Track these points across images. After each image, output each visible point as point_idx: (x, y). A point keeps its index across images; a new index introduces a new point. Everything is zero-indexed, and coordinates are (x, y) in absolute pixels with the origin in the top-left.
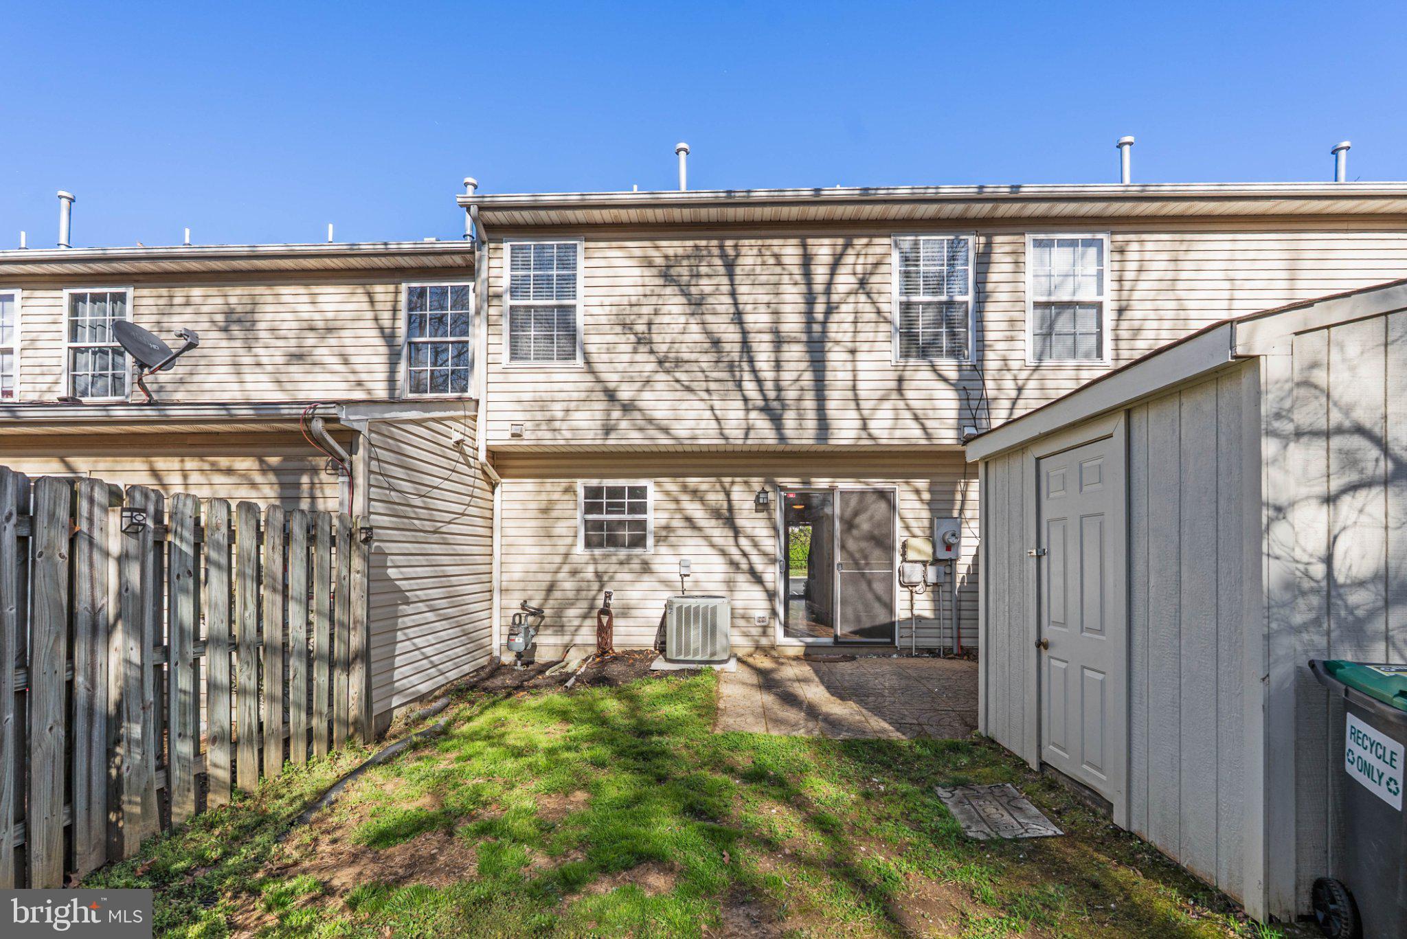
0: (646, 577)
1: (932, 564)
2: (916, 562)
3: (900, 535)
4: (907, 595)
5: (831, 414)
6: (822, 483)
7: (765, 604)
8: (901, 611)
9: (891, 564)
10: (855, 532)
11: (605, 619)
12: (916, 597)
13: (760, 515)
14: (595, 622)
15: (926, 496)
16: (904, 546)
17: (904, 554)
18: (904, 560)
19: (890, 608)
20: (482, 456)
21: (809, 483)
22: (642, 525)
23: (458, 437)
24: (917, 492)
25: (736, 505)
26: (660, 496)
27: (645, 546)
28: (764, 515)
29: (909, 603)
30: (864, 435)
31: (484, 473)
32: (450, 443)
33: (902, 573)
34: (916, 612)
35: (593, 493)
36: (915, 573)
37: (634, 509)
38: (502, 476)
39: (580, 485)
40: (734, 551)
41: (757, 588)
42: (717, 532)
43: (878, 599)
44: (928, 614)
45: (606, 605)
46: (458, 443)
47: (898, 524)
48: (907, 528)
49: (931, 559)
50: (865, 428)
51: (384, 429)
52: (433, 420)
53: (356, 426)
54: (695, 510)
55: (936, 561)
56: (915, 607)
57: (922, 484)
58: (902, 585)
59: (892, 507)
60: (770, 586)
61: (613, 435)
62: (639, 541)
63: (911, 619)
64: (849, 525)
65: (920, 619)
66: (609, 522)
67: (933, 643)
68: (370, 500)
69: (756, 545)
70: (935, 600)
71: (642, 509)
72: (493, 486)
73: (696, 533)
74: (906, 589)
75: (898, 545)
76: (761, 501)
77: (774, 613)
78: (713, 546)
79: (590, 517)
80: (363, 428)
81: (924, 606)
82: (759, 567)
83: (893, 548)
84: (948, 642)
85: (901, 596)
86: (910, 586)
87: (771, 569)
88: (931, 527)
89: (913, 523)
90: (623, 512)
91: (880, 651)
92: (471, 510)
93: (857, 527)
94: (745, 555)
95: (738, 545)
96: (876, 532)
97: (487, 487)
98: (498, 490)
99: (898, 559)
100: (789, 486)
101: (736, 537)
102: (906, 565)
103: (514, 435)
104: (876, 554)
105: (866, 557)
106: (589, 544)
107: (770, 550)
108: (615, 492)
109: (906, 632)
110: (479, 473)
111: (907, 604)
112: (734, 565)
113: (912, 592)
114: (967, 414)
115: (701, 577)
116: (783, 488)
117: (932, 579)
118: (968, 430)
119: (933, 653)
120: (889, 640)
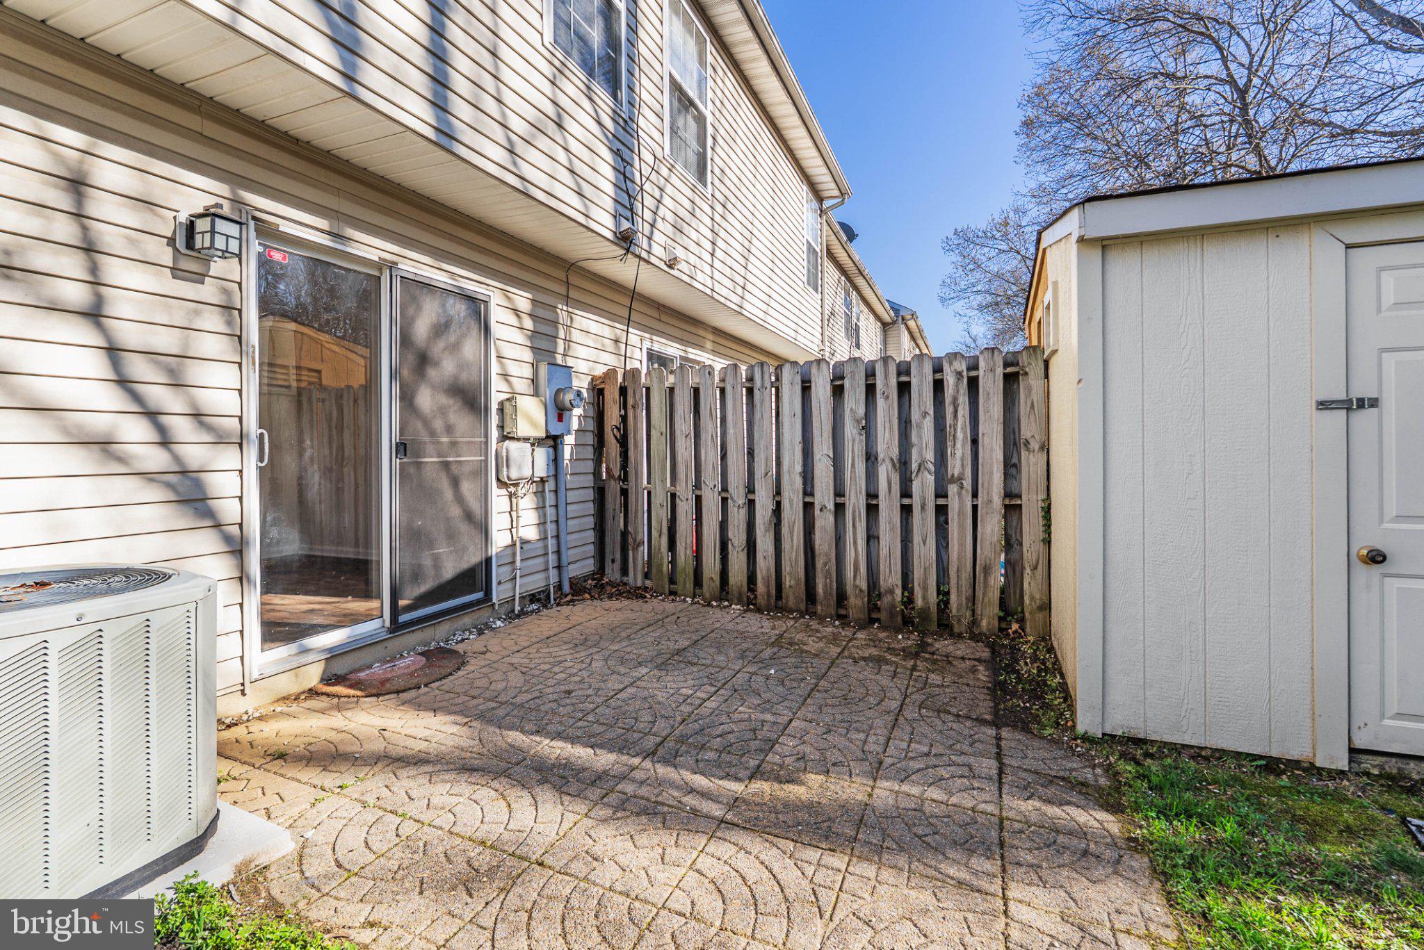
1: (542, 444)
2: (519, 439)
3: (497, 392)
4: (508, 503)
6: (365, 245)
8: (500, 534)
9: (486, 443)
10: (429, 374)
12: (518, 504)
15: (528, 324)
16: (504, 408)
17: (501, 427)
18: (504, 438)
19: (484, 530)
24: (516, 312)
29: (509, 517)
33: (503, 461)
34: (517, 533)
36: (520, 461)
43: (469, 516)
44: (532, 533)
47: (494, 366)
48: (505, 376)
49: (541, 434)
55: (547, 439)
56: (517, 524)
57: (522, 298)
58: (500, 484)
59: (482, 331)
63: (513, 545)
64: (415, 356)
65: (524, 542)
67: (535, 583)
70: (542, 507)
74: (504, 492)
75: (494, 407)
81: (527, 520)
83: (487, 409)
84: (555, 577)
85: (499, 500)
86: (510, 484)
87: (228, 458)
88: (534, 381)
89: (513, 369)
93: (432, 364)
96: (463, 381)
99: (494, 432)
102: (508, 445)
104: (464, 424)
105: (450, 429)
107: (226, 402)
109: (506, 572)
111: (507, 520)
113: (510, 496)
116: (266, 231)
117: (541, 470)
118: (626, 225)
119: (539, 599)
120: (480, 595)
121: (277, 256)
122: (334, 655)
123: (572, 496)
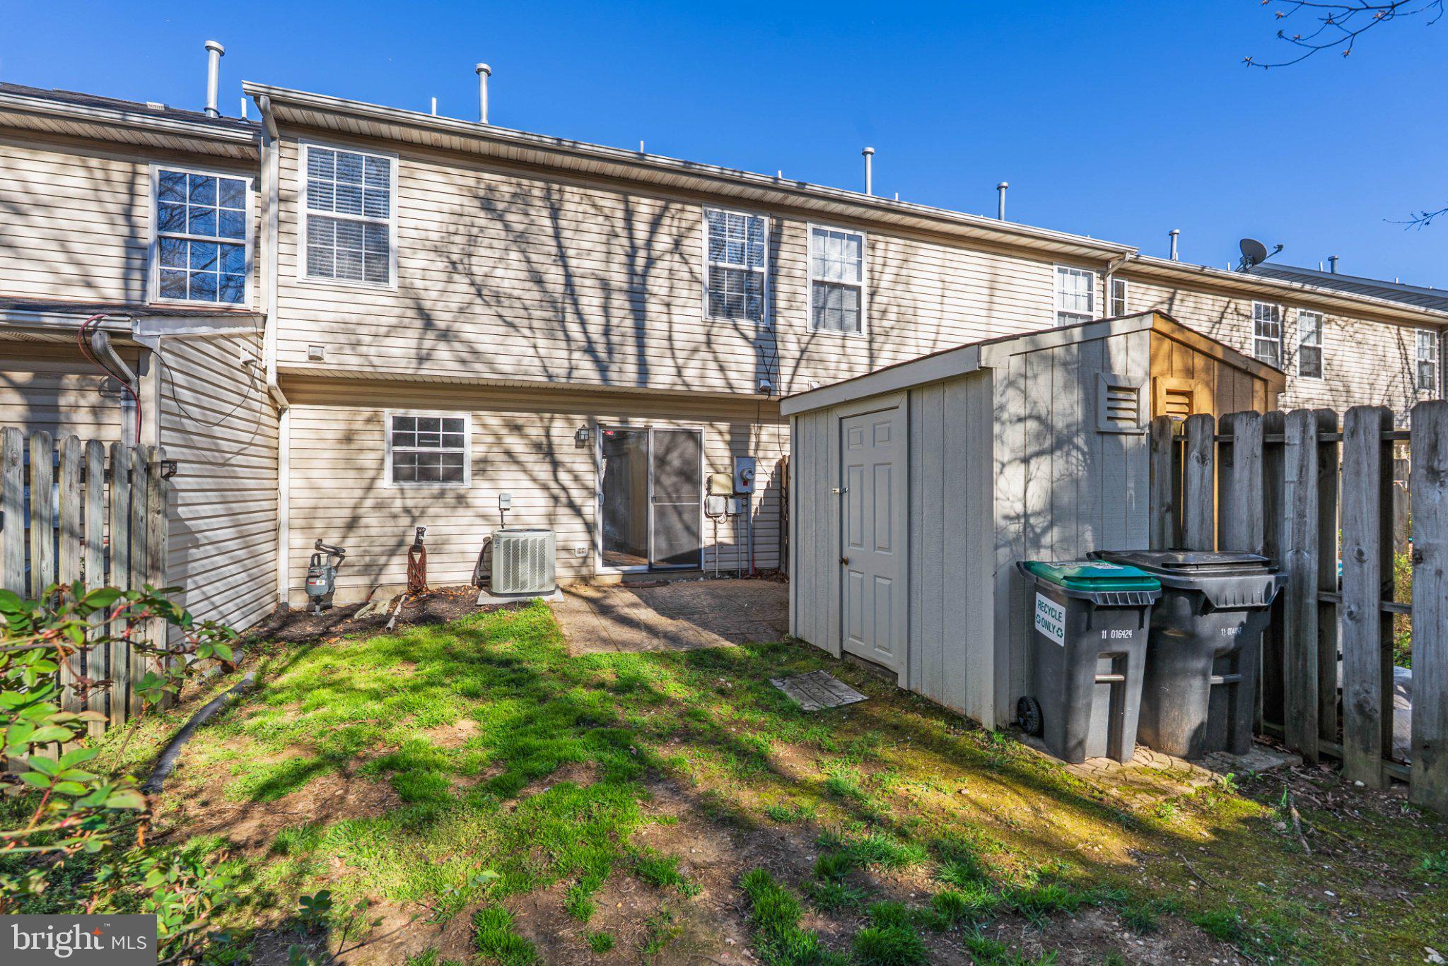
0: (461, 511)
1: (731, 497)
2: (719, 495)
3: (706, 471)
4: (711, 525)
5: (650, 359)
6: (638, 422)
7: (585, 536)
8: (707, 539)
9: (698, 498)
10: (668, 468)
11: (417, 556)
12: (719, 526)
13: (579, 451)
14: (405, 560)
15: (728, 437)
16: (710, 481)
17: (709, 489)
18: (709, 494)
19: (697, 536)
20: (272, 379)
21: (627, 422)
22: (459, 458)
23: (246, 356)
24: (721, 433)
25: (556, 440)
26: (479, 429)
27: (461, 480)
28: (585, 451)
29: (712, 532)
30: (678, 381)
31: (271, 397)
32: (238, 363)
33: (707, 505)
34: (719, 540)
35: (400, 423)
36: (718, 505)
37: (448, 442)
38: (291, 401)
39: (388, 416)
40: (553, 485)
41: (579, 520)
42: (537, 467)
43: (688, 530)
44: (729, 541)
45: (419, 541)
46: (246, 363)
47: (704, 462)
48: (712, 465)
49: (731, 493)
50: (679, 374)
51: (176, 347)
52: (223, 336)
53: (148, 343)
54: (516, 444)
55: (735, 495)
56: (718, 535)
57: (724, 426)
58: (707, 516)
59: (699, 445)
60: (589, 518)
61: (427, 365)
62: (457, 475)
63: (715, 545)
64: (662, 461)
65: (722, 545)
66: (420, 454)
67: (731, 566)
68: (161, 428)
69: (576, 479)
70: (735, 529)
71: (459, 442)
72: (280, 413)
73: (514, 467)
74: (710, 519)
75: (704, 480)
76: (582, 437)
77: (594, 545)
78: (534, 480)
79: (398, 449)
80: (155, 344)
81: (725, 534)
82: (578, 501)
83: (700, 482)
84: (744, 565)
85: (706, 525)
86: (713, 516)
87: (590, 501)
88: (732, 465)
89: (717, 461)
90: (437, 445)
91: (688, 575)
92: (258, 440)
93: (669, 463)
94: (564, 489)
95: (556, 480)
96: (685, 468)
97: (273, 413)
98: (285, 417)
99: (704, 492)
100: (609, 424)
101: (555, 472)
102: (711, 498)
103: (312, 358)
104: (686, 489)
105: (677, 491)
106: (396, 478)
107: (590, 484)
108: (427, 424)
109: (710, 558)
110: (266, 398)
111: (711, 533)
112: (556, 499)
113: (715, 521)
114: (763, 369)
115: (522, 511)
116: (602, 426)
117: (732, 510)
118: (764, 383)
119: (732, 574)
120: (696, 565)
121: (609, 433)
122: (625, 574)
123: (758, 525)
